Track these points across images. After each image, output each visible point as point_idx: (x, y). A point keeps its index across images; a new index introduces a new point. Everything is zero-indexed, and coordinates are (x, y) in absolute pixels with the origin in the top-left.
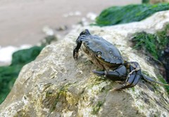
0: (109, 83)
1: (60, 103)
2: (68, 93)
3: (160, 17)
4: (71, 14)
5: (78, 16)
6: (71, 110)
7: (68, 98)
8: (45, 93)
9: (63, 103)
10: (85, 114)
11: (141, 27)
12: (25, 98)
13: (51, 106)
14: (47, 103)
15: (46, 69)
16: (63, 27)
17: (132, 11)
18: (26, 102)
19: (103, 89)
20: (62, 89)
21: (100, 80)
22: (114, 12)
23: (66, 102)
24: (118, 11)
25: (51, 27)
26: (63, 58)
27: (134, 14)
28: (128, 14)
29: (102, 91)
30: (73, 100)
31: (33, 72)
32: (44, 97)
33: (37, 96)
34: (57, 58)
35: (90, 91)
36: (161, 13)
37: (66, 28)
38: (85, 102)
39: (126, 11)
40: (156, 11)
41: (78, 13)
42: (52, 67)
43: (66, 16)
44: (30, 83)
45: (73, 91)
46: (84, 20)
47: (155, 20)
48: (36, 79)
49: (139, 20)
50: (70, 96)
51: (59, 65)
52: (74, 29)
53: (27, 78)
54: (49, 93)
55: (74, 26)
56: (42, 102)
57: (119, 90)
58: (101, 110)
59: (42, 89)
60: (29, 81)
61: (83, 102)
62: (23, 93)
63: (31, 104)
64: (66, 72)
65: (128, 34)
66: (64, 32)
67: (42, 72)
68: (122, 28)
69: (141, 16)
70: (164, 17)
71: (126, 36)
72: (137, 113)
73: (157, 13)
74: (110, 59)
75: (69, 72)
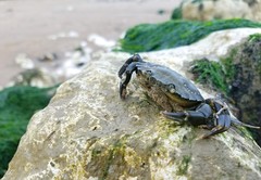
0: (190, 129)
1: (115, 166)
2: (128, 149)
3: (221, 38)
4: (63, 35)
5: (74, 39)
6: (133, 176)
7: (127, 158)
8: (89, 153)
9: (119, 165)
10: (166, 177)
11: (195, 53)
12: (53, 165)
13: (99, 172)
14: (94, 168)
15: (79, 116)
16: (50, 56)
17: (174, 32)
18: (56, 171)
19: (185, 137)
20: (117, 143)
21: (175, 125)
22: (146, 32)
23: (125, 163)
24: (152, 31)
25: (29, 56)
26: (102, 98)
27: (177, 34)
28: (169, 35)
29: (184, 141)
30: (136, 159)
31: (59, 122)
32: (89, 159)
33: (76, 159)
34: (93, 98)
35: (166, 142)
36: (222, 33)
37: (56, 57)
38: (163, 158)
39: (164, 31)
40: (212, 31)
41: (73, 34)
42: (89, 112)
43: (54, 37)
44: (56, 140)
45: (135, 145)
46: (83, 44)
47: (213, 43)
48: (67, 133)
49: (189, 44)
50: (130, 154)
51: (99, 109)
52: (69, 58)
53: (49, 132)
54: (96, 152)
55: (68, 54)
56: (86, 167)
57: (207, 138)
58: (190, 167)
59: (84, 146)
60: (54, 136)
61: (159, 160)
62: (47, 157)
63: (66, 172)
64: (112, 119)
65: (184, 63)
66: (53, 64)
67: (74, 121)
68: (171, 54)
69: (190, 37)
70: (227, 38)
71: (182, 64)
72: (239, 166)
73: (214, 34)
74: (187, 94)
75: (118, 119)
